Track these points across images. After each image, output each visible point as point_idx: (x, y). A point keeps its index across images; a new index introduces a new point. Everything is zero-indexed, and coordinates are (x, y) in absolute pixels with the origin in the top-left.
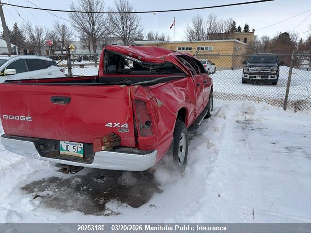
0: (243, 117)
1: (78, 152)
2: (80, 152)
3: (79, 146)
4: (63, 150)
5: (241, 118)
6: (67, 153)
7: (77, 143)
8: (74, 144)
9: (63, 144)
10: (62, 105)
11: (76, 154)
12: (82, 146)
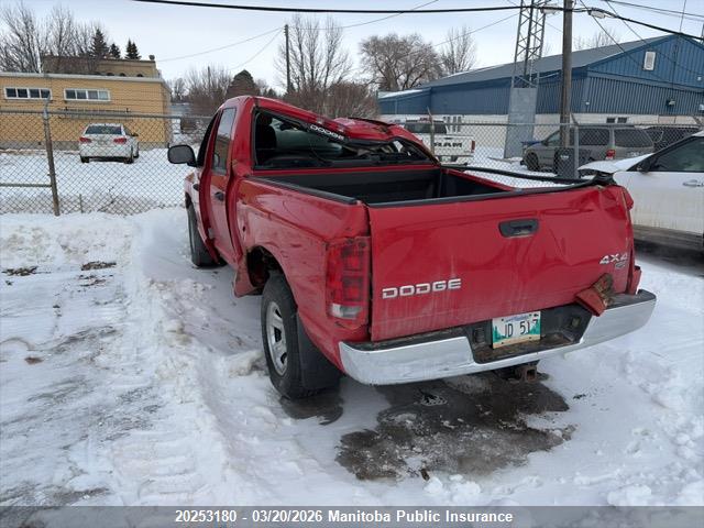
1: (529, 332)
2: (534, 331)
3: (533, 317)
4: (499, 338)
6: (507, 342)
7: (527, 314)
8: (523, 318)
9: (499, 326)
10: (524, 239)
11: (526, 338)
12: (539, 318)
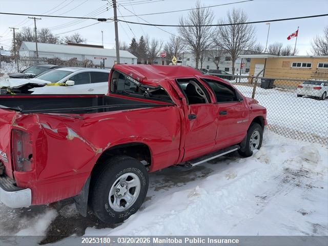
0: (298, 165)
5: (295, 167)
